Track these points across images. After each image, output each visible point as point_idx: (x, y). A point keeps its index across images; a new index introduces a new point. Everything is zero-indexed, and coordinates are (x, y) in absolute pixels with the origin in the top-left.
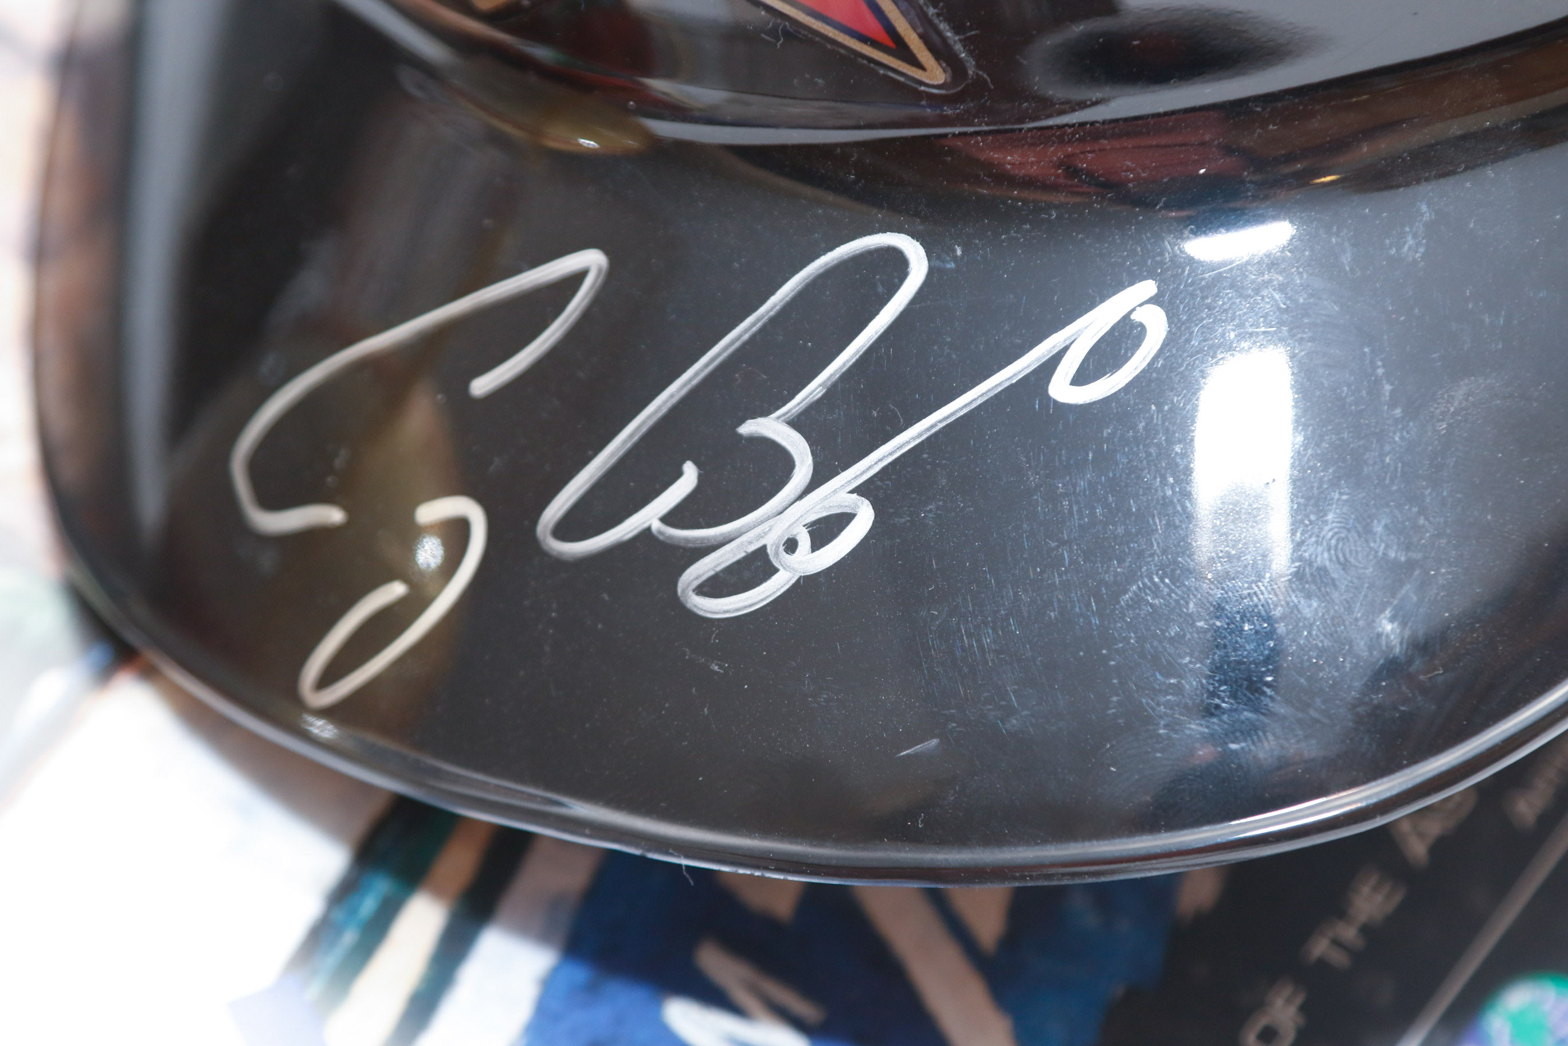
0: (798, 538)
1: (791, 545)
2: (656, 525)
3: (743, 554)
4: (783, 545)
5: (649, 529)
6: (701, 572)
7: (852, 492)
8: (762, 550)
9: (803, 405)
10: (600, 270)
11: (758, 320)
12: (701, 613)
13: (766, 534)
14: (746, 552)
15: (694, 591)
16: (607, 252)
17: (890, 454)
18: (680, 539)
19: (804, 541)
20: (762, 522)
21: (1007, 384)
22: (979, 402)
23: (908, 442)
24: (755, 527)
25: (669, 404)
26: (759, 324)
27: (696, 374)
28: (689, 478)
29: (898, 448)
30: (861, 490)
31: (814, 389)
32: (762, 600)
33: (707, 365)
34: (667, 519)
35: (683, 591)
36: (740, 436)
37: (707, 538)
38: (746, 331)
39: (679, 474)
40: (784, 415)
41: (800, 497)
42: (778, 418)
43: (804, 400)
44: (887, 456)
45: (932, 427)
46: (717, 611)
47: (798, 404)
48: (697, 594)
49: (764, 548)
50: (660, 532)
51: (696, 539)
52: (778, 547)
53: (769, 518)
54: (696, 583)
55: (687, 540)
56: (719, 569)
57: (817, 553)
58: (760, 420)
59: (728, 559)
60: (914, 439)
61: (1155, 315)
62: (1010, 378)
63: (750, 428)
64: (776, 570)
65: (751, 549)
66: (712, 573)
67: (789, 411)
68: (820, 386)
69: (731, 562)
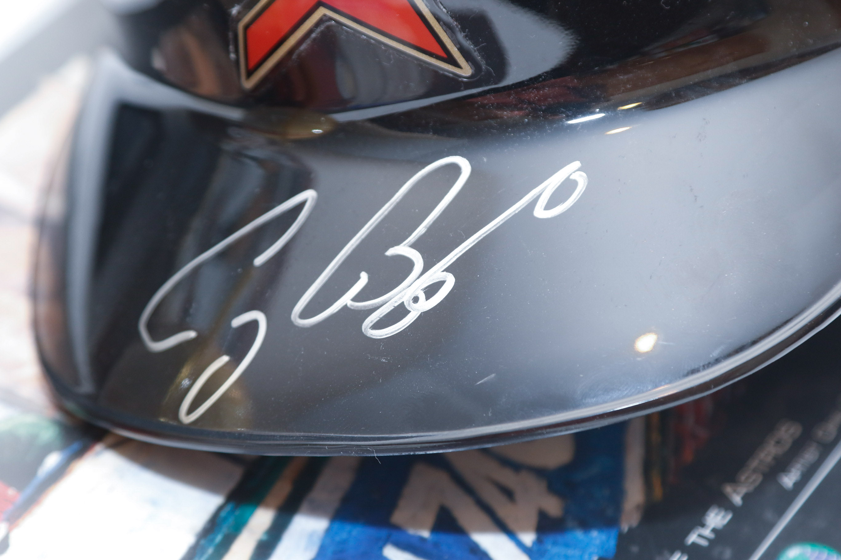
0: (419, 296)
1: (416, 300)
2: (350, 303)
3: (393, 308)
4: (412, 300)
5: (346, 305)
6: (373, 319)
7: (443, 271)
8: (402, 304)
9: (417, 237)
10: (313, 198)
11: (391, 205)
12: (374, 337)
13: (403, 296)
14: (394, 306)
15: (370, 328)
16: (316, 190)
17: (460, 252)
18: (362, 307)
19: (422, 296)
20: (401, 292)
21: (513, 214)
22: (501, 223)
23: (468, 245)
24: (397, 295)
25: (351, 249)
27: (363, 233)
28: (364, 278)
29: (464, 249)
30: (447, 270)
31: (421, 230)
32: (404, 326)
33: (368, 228)
34: (354, 299)
35: (365, 329)
36: (387, 257)
37: (375, 304)
38: (387, 209)
39: (358, 278)
40: (407, 243)
41: (418, 278)
42: (405, 245)
43: (416, 235)
44: (459, 253)
45: (479, 237)
46: (382, 335)
47: (414, 237)
48: (372, 329)
49: (403, 303)
50: (352, 306)
51: (370, 305)
52: (409, 301)
53: (404, 289)
54: (371, 325)
55: (365, 306)
56: (381, 316)
57: (429, 300)
58: (396, 247)
59: (386, 311)
60: (471, 243)
61: (581, 176)
62: (515, 211)
63: (391, 252)
64: (409, 312)
65: (396, 305)
66: (379, 319)
67: (410, 241)
68: (424, 228)
69: (387, 312)
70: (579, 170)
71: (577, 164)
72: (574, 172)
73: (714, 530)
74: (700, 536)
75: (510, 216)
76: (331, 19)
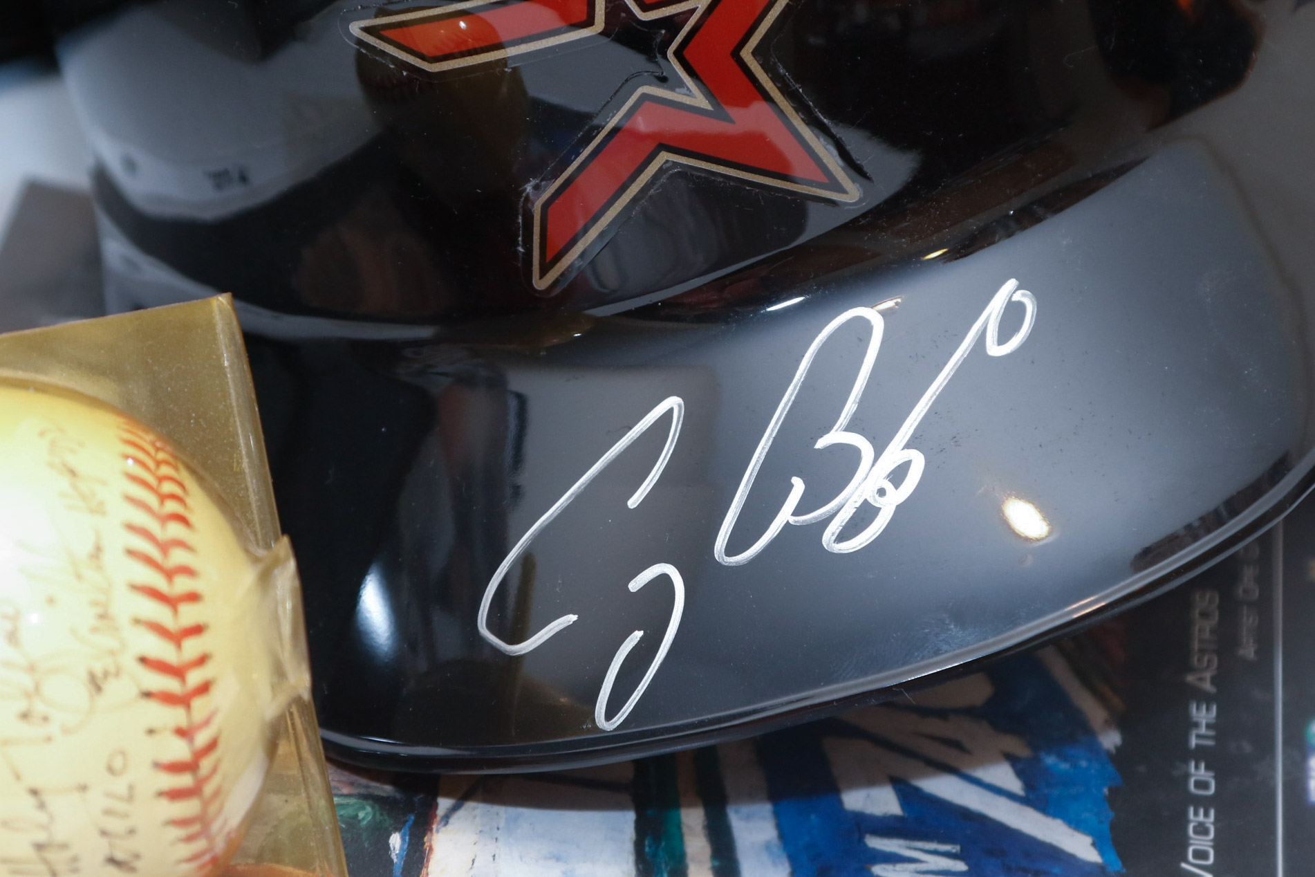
0: (884, 487)
1: (882, 492)
2: (792, 520)
3: (855, 510)
4: (877, 494)
5: (787, 524)
6: (833, 530)
7: (903, 449)
8: (865, 503)
9: (849, 418)
10: (680, 406)
11: (795, 387)
12: (846, 552)
13: (862, 493)
14: (855, 508)
15: (834, 542)
16: (678, 396)
18: (810, 519)
19: (889, 486)
20: (857, 488)
21: (962, 359)
22: (952, 374)
24: (854, 493)
25: (764, 454)
26: (798, 388)
27: (772, 431)
28: (798, 486)
30: (908, 446)
31: (850, 407)
32: (880, 528)
33: (776, 423)
34: (795, 513)
35: (828, 545)
36: (819, 450)
37: (828, 511)
38: (791, 395)
39: (791, 486)
40: (839, 427)
41: (873, 465)
42: (836, 430)
43: (847, 415)
44: (913, 423)
46: (856, 546)
47: (845, 418)
48: (837, 543)
49: (866, 500)
50: (796, 522)
51: (821, 515)
52: (874, 496)
53: (860, 484)
54: (834, 538)
55: (814, 518)
56: (843, 524)
57: (899, 489)
58: (826, 437)
59: (847, 516)
61: (1024, 295)
62: (962, 356)
63: (821, 443)
64: (880, 509)
65: (858, 505)
66: (841, 528)
67: (841, 424)
68: (852, 404)
69: (849, 517)
70: (1018, 288)
71: (1012, 284)
72: (1014, 292)
73: (1208, 726)
74: (1198, 736)
75: (960, 363)
76: (675, 164)
